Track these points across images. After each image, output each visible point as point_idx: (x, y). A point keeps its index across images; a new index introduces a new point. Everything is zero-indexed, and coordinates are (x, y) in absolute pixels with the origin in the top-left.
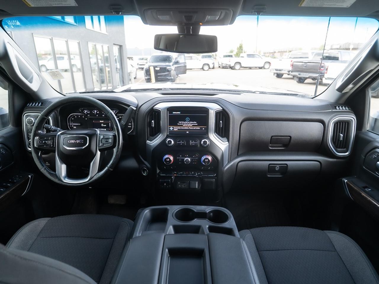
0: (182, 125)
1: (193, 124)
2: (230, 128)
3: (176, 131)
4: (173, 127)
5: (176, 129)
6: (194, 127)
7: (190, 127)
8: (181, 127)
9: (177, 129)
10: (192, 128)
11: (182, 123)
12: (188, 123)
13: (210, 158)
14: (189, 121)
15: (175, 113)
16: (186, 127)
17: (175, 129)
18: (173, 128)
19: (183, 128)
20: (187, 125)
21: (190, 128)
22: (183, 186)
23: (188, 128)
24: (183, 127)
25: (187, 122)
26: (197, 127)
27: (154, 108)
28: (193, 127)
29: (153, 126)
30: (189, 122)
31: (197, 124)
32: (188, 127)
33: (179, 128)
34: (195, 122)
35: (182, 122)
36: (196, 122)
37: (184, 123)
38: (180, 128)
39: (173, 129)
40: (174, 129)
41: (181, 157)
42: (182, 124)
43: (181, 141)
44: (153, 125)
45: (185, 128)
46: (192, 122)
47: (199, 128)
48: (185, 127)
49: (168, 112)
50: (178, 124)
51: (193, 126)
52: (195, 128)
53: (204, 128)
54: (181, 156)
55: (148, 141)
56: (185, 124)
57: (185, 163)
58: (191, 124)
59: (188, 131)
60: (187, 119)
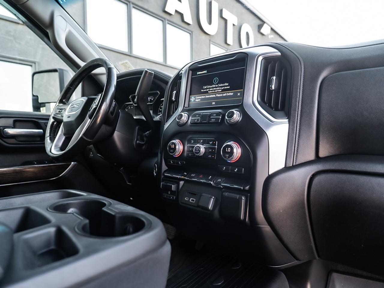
0: (207, 92)
1: (223, 88)
5: (198, 100)
6: (224, 93)
7: (219, 94)
8: (205, 95)
9: (200, 100)
10: (221, 95)
15: (199, 73)
18: (194, 99)
19: (208, 97)
20: (214, 90)
21: (218, 95)
23: (214, 96)
24: (207, 95)
25: (214, 86)
26: (228, 93)
29: (174, 99)
30: (217, 86)
31: (229, 87)
32: (215, 94)
33: (203, 97)
34: (226, 84)
35: (208, 87)
36: (228, 84)
37: (210, 88)
38: (204, 97)
39: (194, 101)
40: (196, 99)
42: (208, 90)
46: (221, 85)
47: (232, 94)
48: (210, 95)
49: (191, 72)
50: (202, 91)
51: (223, 90)
52: (225, 95)
53: (239, 92)
56: (211, 89)
58: (221, 88)
59: (214, 102)
60: (215, 79)
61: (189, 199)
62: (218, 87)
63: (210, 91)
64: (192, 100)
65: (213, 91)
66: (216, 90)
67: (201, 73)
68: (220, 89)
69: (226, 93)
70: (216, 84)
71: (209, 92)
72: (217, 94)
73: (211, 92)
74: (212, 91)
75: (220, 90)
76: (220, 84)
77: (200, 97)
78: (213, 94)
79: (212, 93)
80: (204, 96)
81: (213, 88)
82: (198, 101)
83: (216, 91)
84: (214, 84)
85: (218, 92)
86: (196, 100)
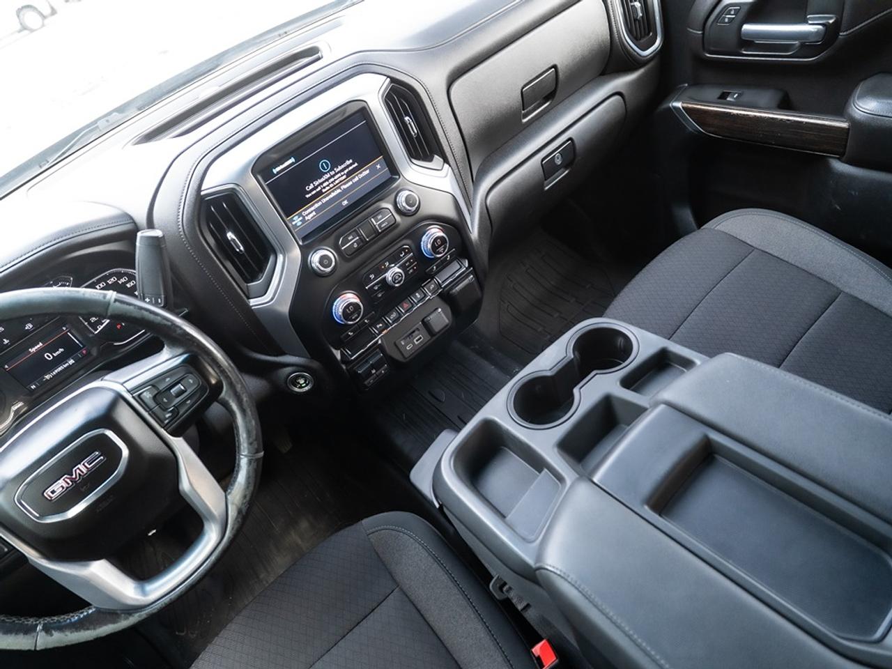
0: (320, 193)
1: (346, 172)
2: (434, 123)
3: (314, 221)
4: (300, 215)
5: (311, 215)
6: (354, 177)
7: (344, 184)
8: (320, 200)
9: (314, 213)
10: (350, 183)
11: (317, 187)
12: (333, 176)
13: (437, 230)
14: (331, 170)
15: (278, 169)
16: (333, 191)
17: (307, 215)
18: (301, 218)
19: (327, 199)
20: (332, 183)
21: (345, 187)
22: (416, 343)
23: (339, 191)
24: (325, 197)
25: (328, 176)
26: (361, 173)
27: (202, 193)
28: (351, 180)
29: (242, 248)
30: (333, 173)
31: (356, 164)
32: (339, 188)
33: (317, 206)
34: (348, 162)
35: (316, 183)
36: (351, 161)
37: (322, 184)
38: (320, 203)
39: (303, 221)
40: (304, 217)
41: (375, 279)
42: (319, 189)
43: (350, 238)
44: (239, 248)
45: (331, 196)
47: (368, 172)
48: (330, 193)
49: (260, 178)
50: (307, 196)
51: (348, 175)
52: (356, 179)
53: (377, 164)
54: (372, 276)
55: (253, 302)
56: (325, 185)
57: (397, 285)
58: (342, 173)
59: (344, 200)
61: (414, 343)
62: (336, 174)
63: (324, 188)
64: (296, 224)
65: (331, 186)
66: (335, 180)
67: (281, 167)
68: (342, 176)
69: (357, 175)
70: (328, 172)
71: (324, 191)
72: (342, 185)
73: (328, 188)
74: (328, 186)
75: (344, 177)
76: (337, 167)
77: (313, 208)
78: (335, 189)
79: (331, 188)
80: (317, 202)
81: (327, 180)
83: (337, 182)
84: (326, 173)
85: (341, 182)
86: (307, 218)
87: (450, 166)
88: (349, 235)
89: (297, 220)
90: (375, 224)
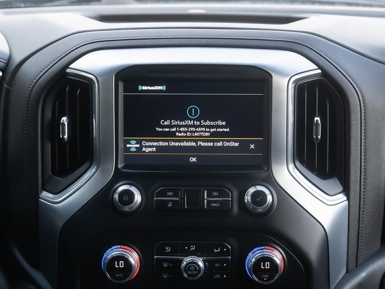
0: (173, 134)
1: (212, 130)
2: (353, 142)
3: (150, 156)
4: (139, 142)
5: (150, 150)
6: (218, 141)
7: (204, 141)
8: (168, 141)
9: (155, 149)
10: (211, 144)
11: (173, 127)
12: (196, 127)
13: (280, 256)
14: (197, 120)
16: (187, 141)
17: (146, 147)
18: (138, 146)
19: (177, 144)
20: (191, 132)
21: (203, 144)
23: (194, 144)
24: (175, 141)
25: (190, 123)
26: (228, 141)
27: (68, 70)
28: (213, 141)
29: (66, 137)
30: (198, 123)
31: (228, 130)
32: (196, 141)
33: (161, 144)
34: (220, 123)
35: (174, 123)
36: (224, 123)
37: (180, 126)
38: (166, 144)
39: (139, 149)
40: (142, 147)
41: (168, 254)
42: (174, 129)
43: (170, 194)
44: (64, 134)
45: (182, 144)
46: (208, 123)
47: (237, 144)
48: (182, 141)
49: (121, 85)
50: (158, 129)
51: (213, 134)
52: (220, 144)
53: (252, 142)
54: (168, 249)
55: (45, 194)
56: (181, 129)
57: (185, 275)
58: (208, 130)
59: (193, 156)
60: (191, 109)
62: (200, 126)
63: (180, 132)
64: (131, 147)
65: (188, 134)
66: (196, 131)
67: (149, 88)
68: (206, 132)
69: (223, 141)
70: (194, 120)
71: (177, 134)
72: (200, 140)
73: (182, 134)
74: (185, 132)
75: (207, 134)
76: (206, 121)
77: (155, 144)
78: (191, 141)
79: (186, 136)
80: (164, 141)
81: (187, 126)
82: (149, 152)
83: (197, 134)
84: (191, 120)
85: (201, 136)
86: (144, 149)
87: (348, 199)
88: (170, 190)
89: (133, 146)
90: (205, 197)
